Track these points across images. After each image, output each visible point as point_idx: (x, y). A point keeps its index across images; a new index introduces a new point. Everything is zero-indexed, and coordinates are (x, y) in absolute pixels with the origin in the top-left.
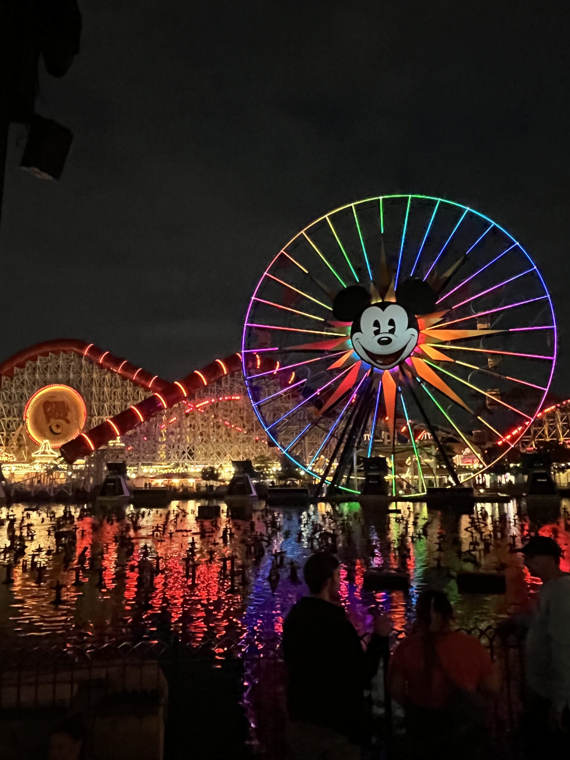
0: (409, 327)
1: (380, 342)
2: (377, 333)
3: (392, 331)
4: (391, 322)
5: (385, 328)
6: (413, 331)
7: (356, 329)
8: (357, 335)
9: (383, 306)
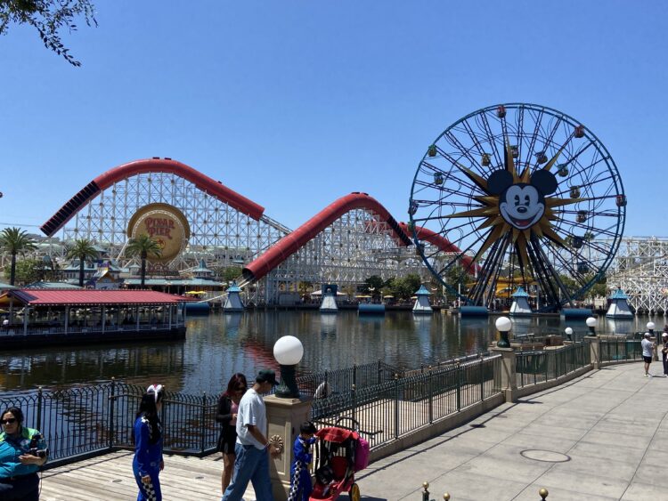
0: (538, 202)
1: (519, 210)
2: (517, 204)
3: (527, 204)
4: (527, 198)
5: (523, 201)
6: (541, 205)
7: (503, 199)
8: (503, 204)
9: (522, 186)
